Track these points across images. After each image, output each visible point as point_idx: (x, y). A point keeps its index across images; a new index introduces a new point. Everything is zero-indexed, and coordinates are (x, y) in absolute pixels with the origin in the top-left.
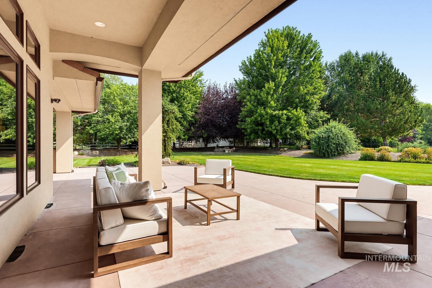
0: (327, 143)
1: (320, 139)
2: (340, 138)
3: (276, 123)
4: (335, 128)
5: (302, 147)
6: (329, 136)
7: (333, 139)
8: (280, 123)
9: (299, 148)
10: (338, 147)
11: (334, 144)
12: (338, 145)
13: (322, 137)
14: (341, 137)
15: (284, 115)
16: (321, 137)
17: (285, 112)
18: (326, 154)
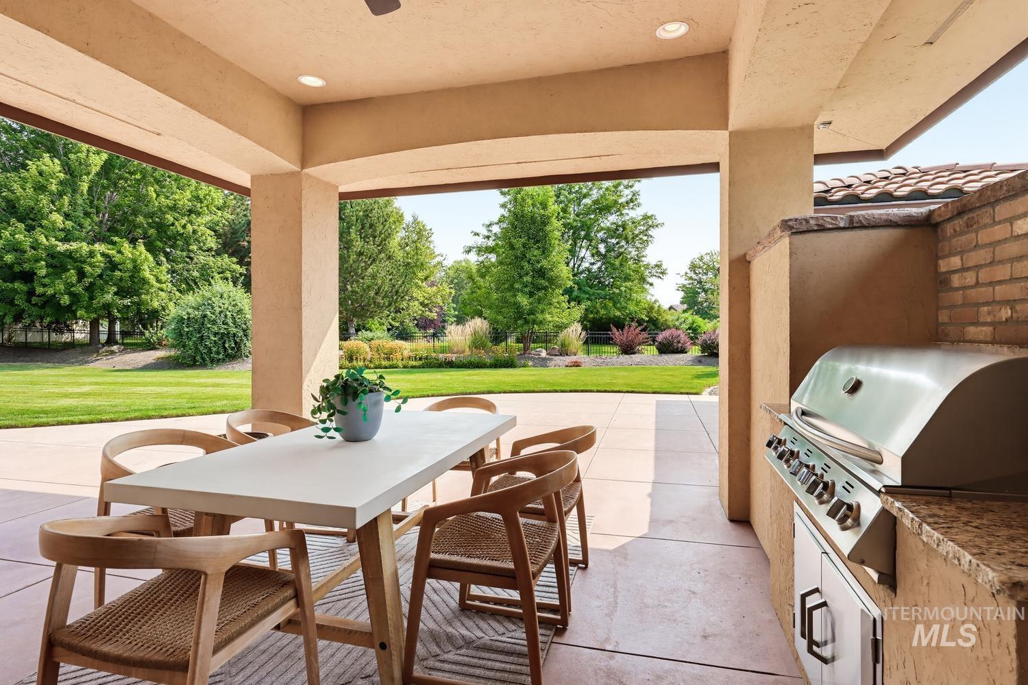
0: (199, 333)
1: (183, 323)
2: (230, 321)
3: (72, 275)
4: (222, 297)
5: (160, 344)
6: (205, 316)
7: (214, 322)
8: (81, 274)
9: (153, 344)
10: (225, 341)
11: (215, 334)
12: (224, 336)
13: (189, 318)
14: (233, 318)
15: (99, 255)
16: (186, 317)
17: (99, 247)
18: (198, 358)
